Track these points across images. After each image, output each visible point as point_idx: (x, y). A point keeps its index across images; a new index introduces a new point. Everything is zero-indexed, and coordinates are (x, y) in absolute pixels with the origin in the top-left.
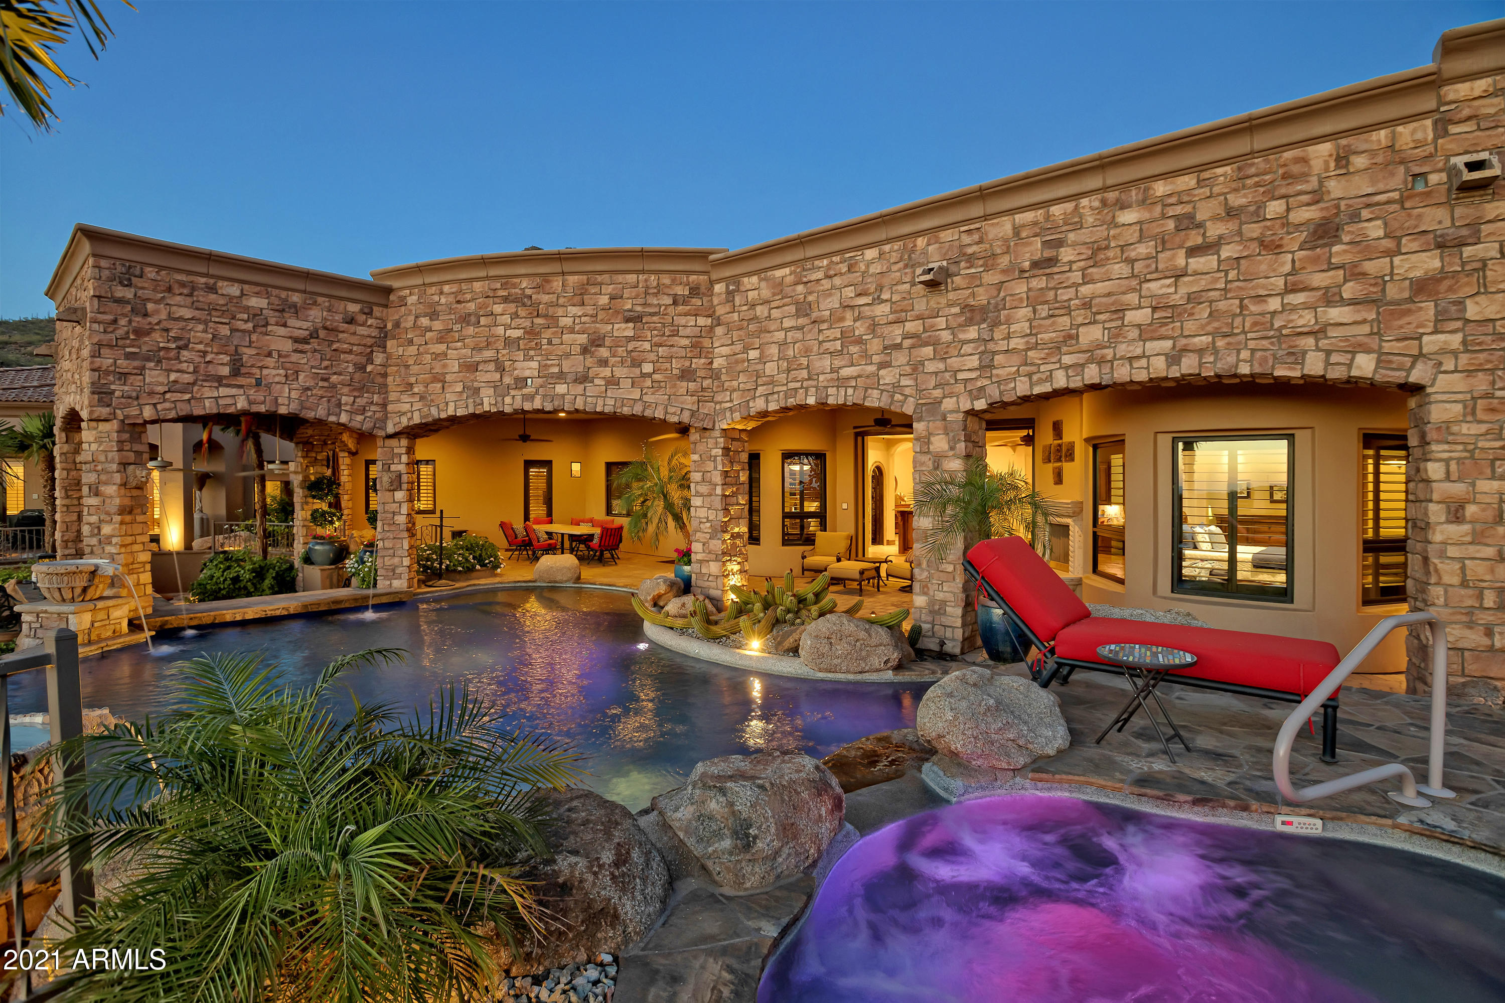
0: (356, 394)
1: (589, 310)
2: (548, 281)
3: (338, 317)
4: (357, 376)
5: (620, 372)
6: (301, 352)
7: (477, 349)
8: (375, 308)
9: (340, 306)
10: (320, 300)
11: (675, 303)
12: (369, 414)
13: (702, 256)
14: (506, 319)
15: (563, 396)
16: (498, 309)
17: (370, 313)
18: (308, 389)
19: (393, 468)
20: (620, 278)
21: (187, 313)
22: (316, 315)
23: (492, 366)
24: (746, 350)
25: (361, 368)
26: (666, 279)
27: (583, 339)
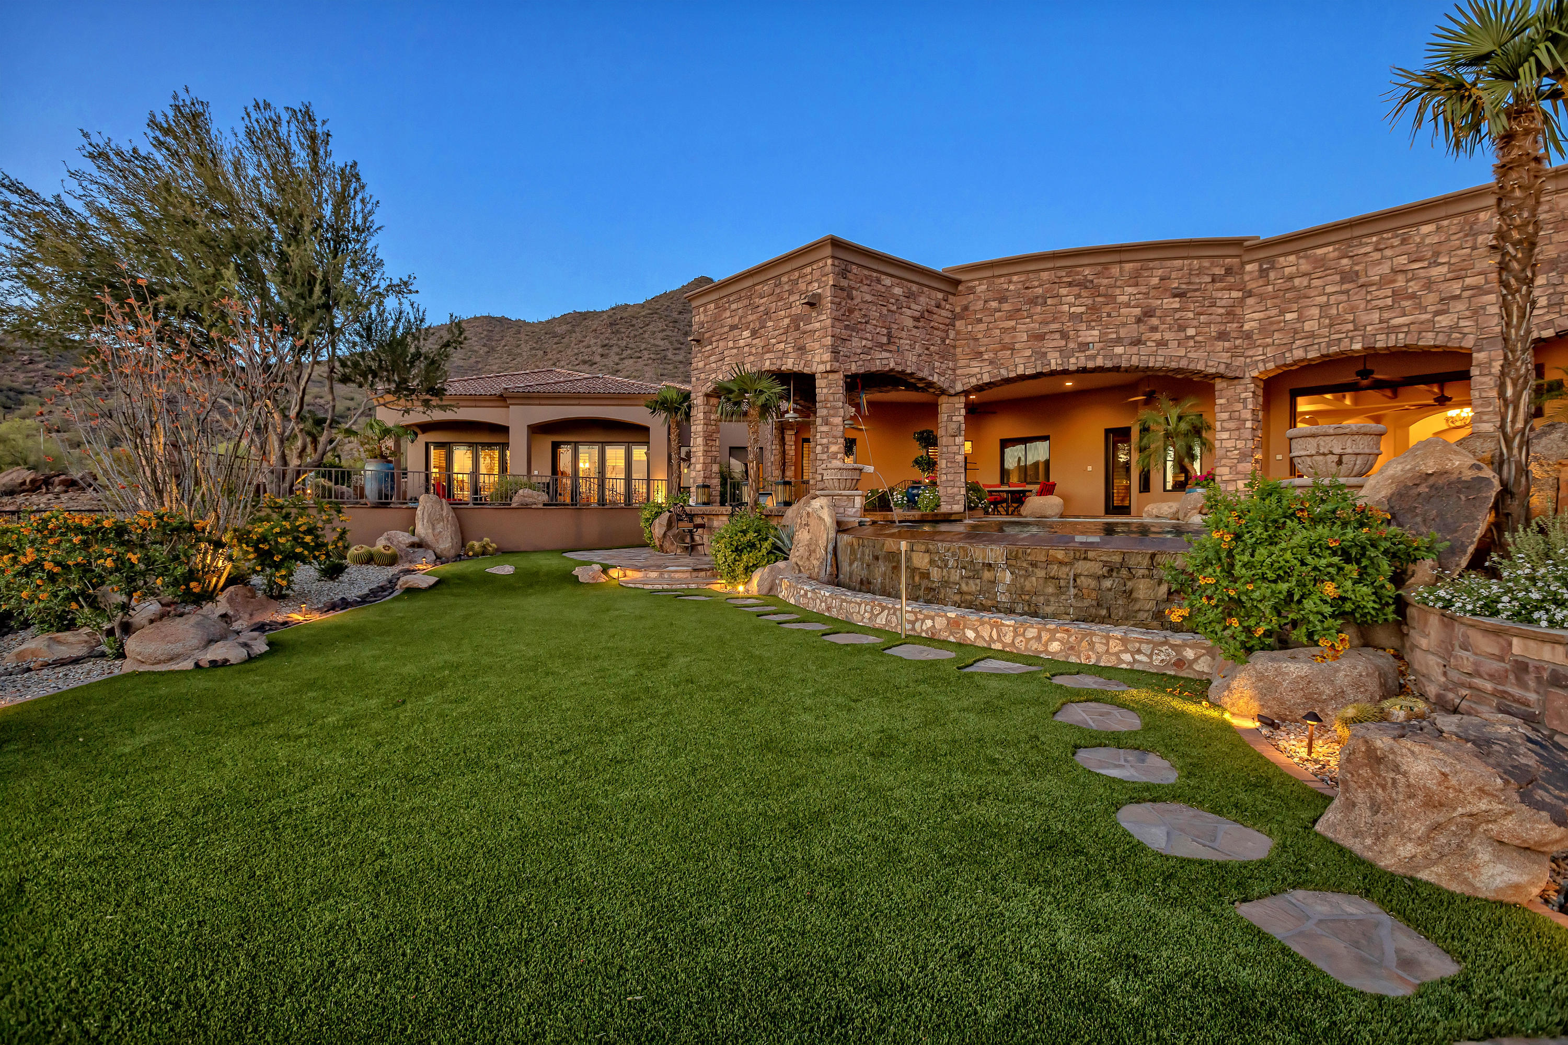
0: (941, 360)
1: (1143, 289)
2: (1107, 269)
5: (1168, 336)
7: (1045, 323)
8: (950, 296)
9: (934, 294)
11: (1213, 281)
13: (1237, 243)
14: (1071, 299)
15: (1121, 355)
16: (1064, 291)
20: (1168, 263)
23: (1057, 336)
24: (1282, 313)
26: (1206, 263)
27: (1137, 311)
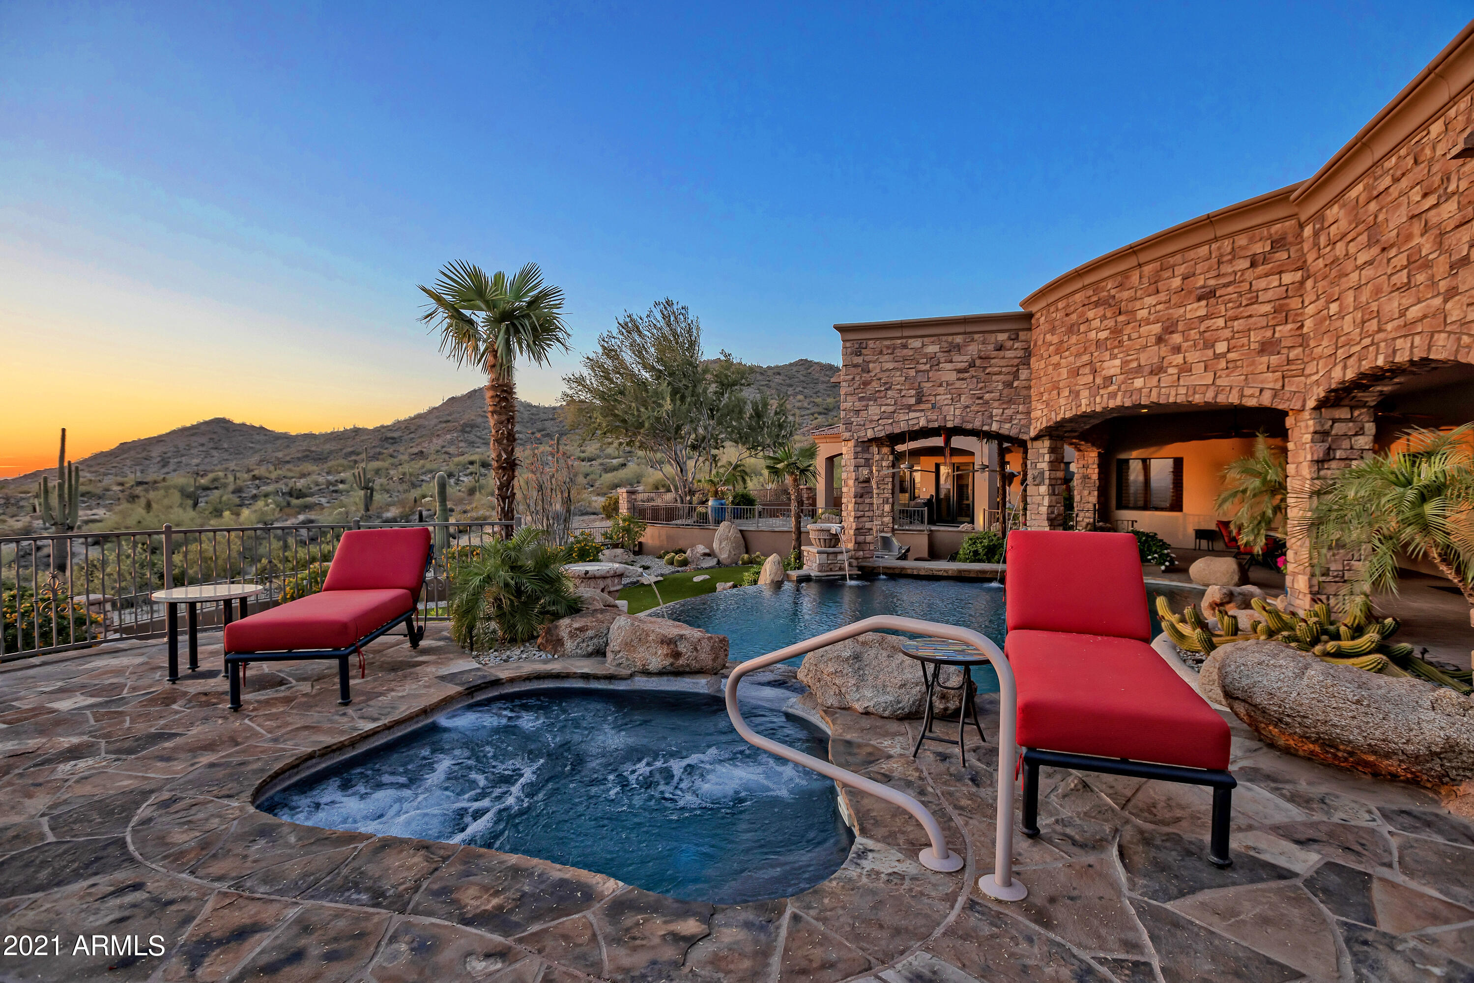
0: (1005, 406)
1: (1163, 297)
2: (1127, 278)
3: (991, 347)
4: (1006, 392)
5: (1193, 356)
6: (963, 379)
7: (1078, 355)
8: (1021, 333)
9: (992, 338)
10: (976, 336)
11: (1253, 265)
12: (1015, 422)
14: (1096, 323)
15: (1141, 389)
16: (1091, 314)
17: (1016, 339)
18: (967, 407)
19: (1039, 466)
20: (1192, 254)
21: (890, 366)
22: (973, 349)
23: (1087, 370)
24: (1327, 305)
25: (1009, 385)
26: (1242, 241)
27: (1157, 328)
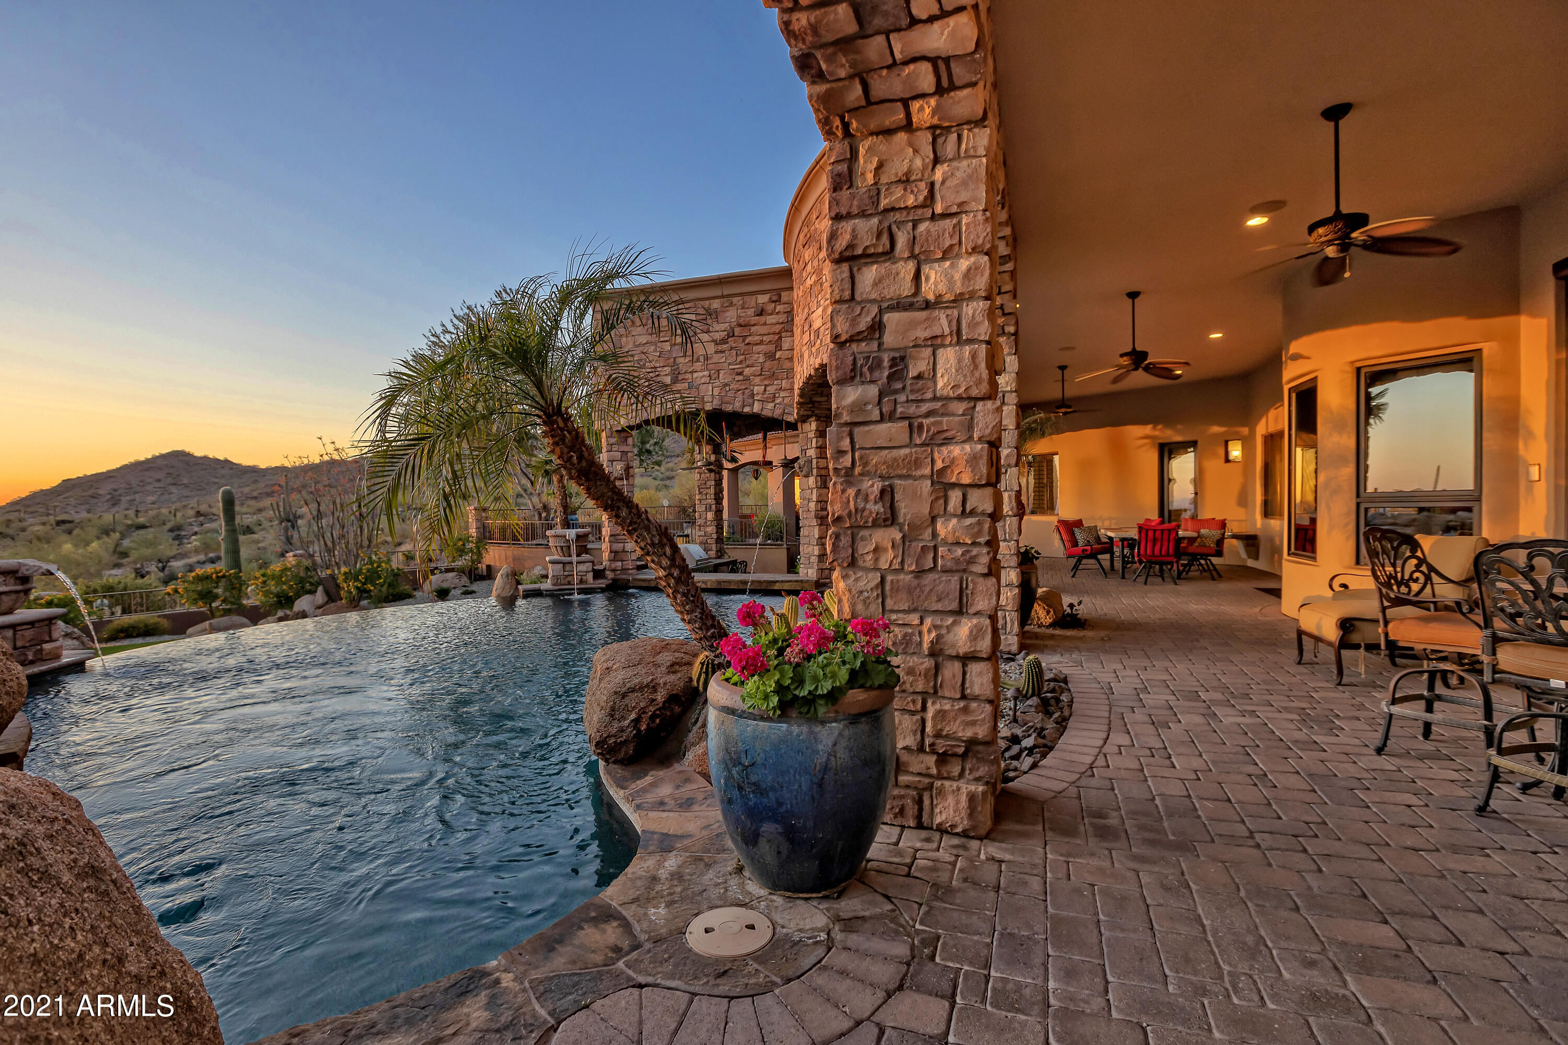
0: (766, 382)
3: (751, 312)
4: (768, 365)
6: (722, 352)
8: (783, 294)
9: (751, 301)
10: (735, 300)
12: (778, 401)
17: (778, 301)
18: (726, 385)
19: (808, 453)
21: (644, 339)
22: (731, 315)
25: (771, 356)
